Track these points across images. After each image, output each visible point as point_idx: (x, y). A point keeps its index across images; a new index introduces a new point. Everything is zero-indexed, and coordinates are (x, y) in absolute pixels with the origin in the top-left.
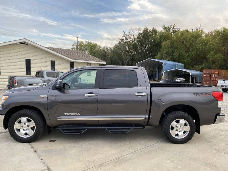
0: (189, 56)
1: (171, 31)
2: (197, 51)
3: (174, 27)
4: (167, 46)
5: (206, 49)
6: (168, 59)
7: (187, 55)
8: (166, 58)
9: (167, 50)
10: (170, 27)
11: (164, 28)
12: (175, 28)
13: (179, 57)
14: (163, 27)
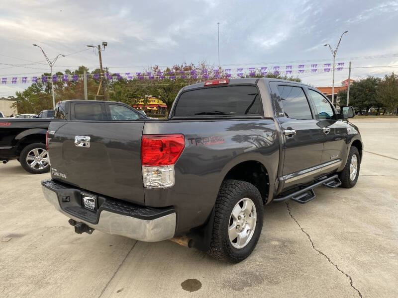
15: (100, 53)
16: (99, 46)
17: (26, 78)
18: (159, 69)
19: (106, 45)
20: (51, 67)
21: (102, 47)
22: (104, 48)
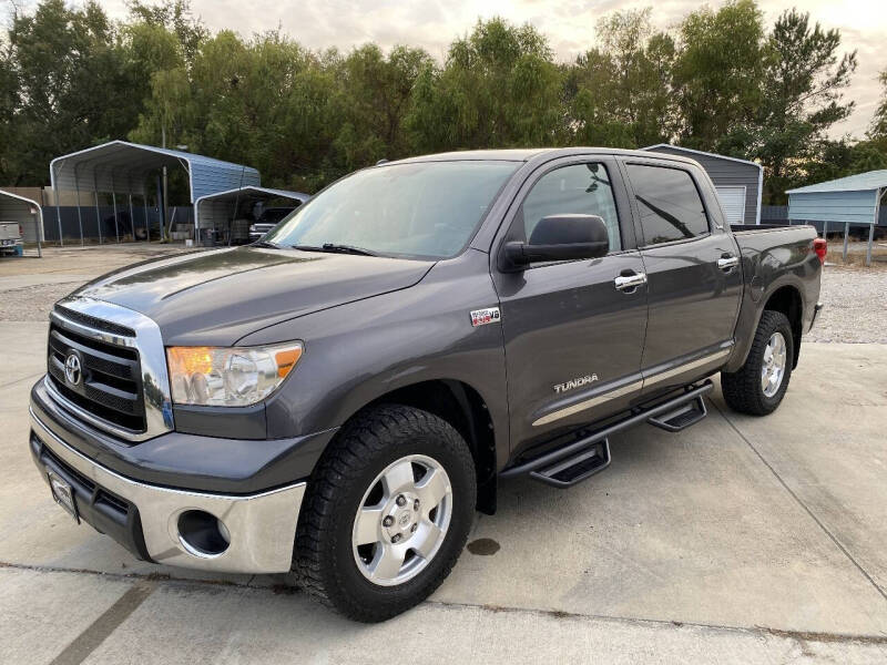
0: (264, 139)
1: (170, 27)
2: (295, 123)
3: (178, 12)
4: (176, 89)
5: (326, 116)
6: (185, 147)
7: (260, 133)
8: (178, 142)
9: (179, 110)
10: (165, 10)
11: (135, 10)
12: (184, 16)
13: (229, 142)
14: (133, 6)
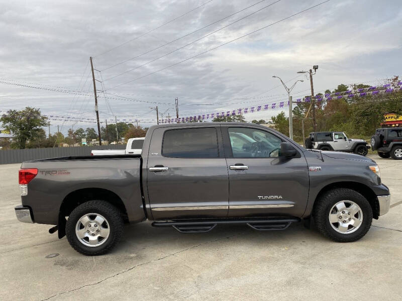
15: (311, 76)
16: (311, 71)
17: (275, 104)
18: (399, 79)
19: (317, 68)
20: (289, 93)
21: (313, 70)
22: (315, 71)
